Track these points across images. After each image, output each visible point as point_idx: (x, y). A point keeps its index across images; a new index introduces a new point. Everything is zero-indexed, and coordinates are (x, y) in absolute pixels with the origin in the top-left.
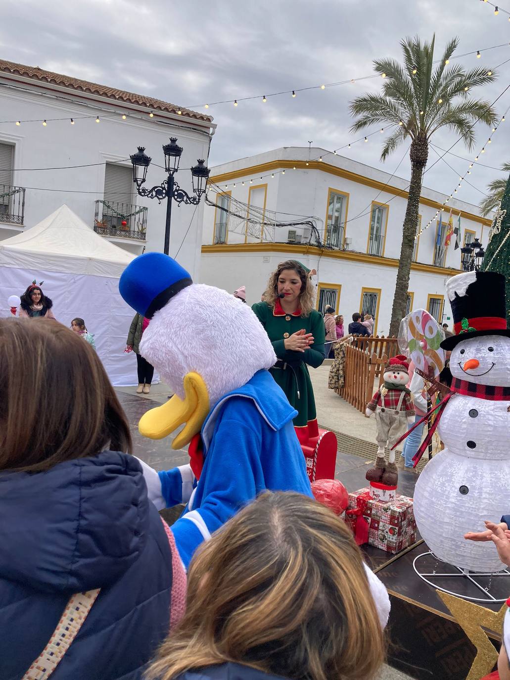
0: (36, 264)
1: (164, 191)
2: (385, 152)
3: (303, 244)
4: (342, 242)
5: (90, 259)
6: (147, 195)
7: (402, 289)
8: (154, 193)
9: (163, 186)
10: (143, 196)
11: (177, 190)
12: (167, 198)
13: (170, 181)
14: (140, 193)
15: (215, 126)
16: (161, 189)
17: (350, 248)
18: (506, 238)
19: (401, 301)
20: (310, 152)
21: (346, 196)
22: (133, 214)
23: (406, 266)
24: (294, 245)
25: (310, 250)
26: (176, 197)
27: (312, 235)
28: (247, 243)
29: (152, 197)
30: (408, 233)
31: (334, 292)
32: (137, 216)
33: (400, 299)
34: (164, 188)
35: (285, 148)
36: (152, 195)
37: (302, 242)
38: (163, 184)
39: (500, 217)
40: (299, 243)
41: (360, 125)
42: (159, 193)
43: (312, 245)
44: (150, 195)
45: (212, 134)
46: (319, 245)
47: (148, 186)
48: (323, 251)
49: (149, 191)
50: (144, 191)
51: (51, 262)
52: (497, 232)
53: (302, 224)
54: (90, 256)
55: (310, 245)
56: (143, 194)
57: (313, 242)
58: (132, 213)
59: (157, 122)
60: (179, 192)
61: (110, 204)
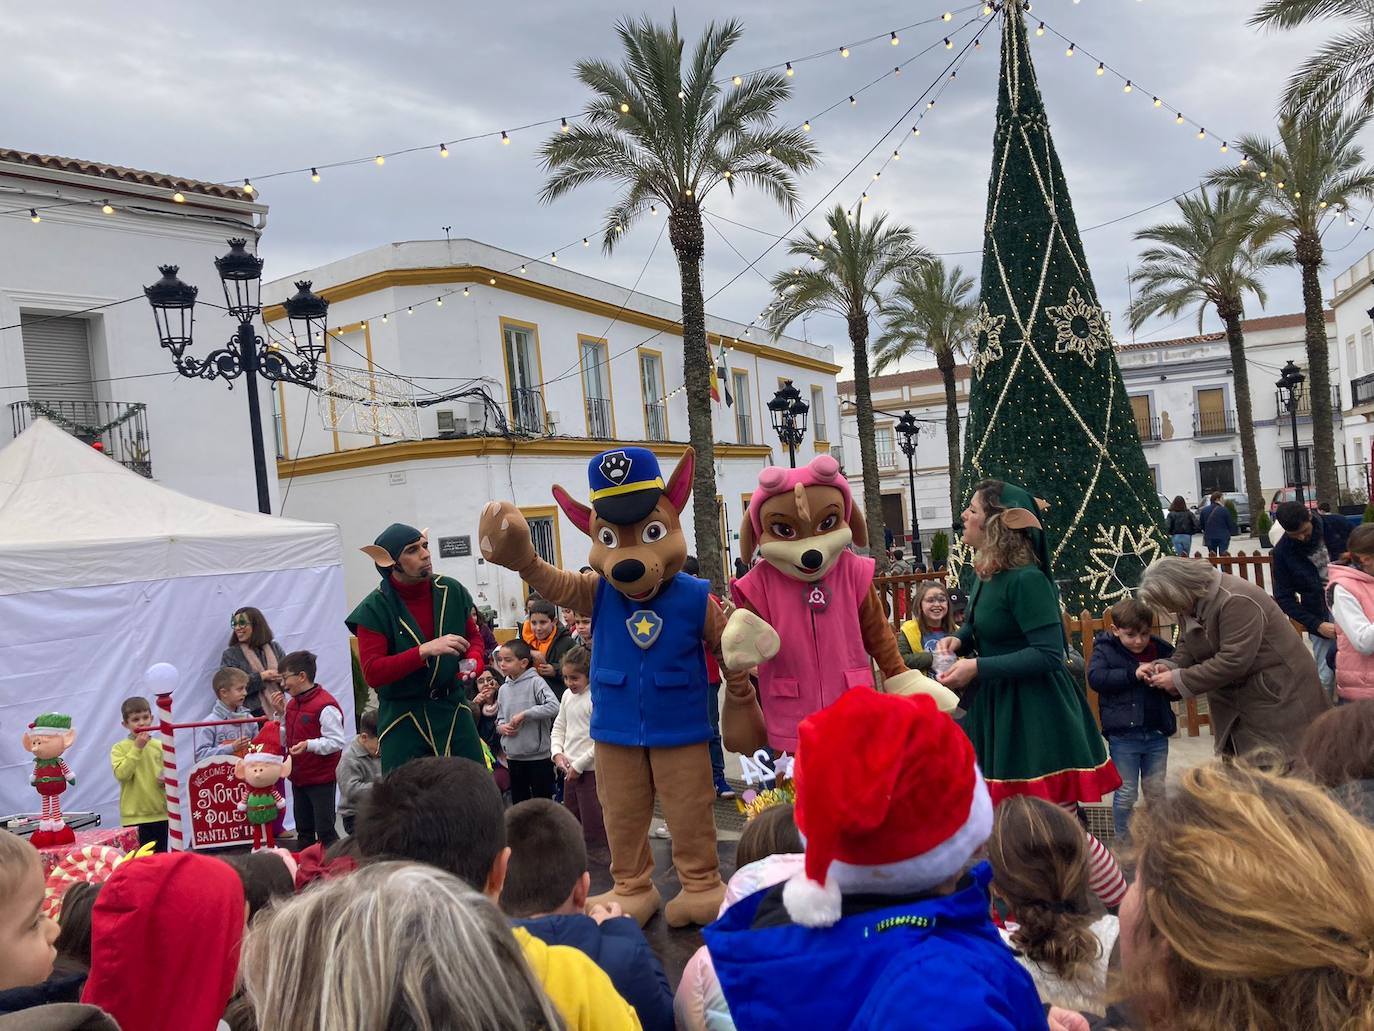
0: (47, 576)
1: (236, 360)
2: (610, 238)
3: (473, 436)
4: (543, 422)
5: (172, 540)
6: (200, 374)
7: (707, 495)
8: (214, 367)
9: (232, 348)
10: (190, 376)
11: (263, 355)
12: (244, 373)
13: (246, 334)
14: (182, 371)
15: (263, 210)
16: (228, 355)
17: (559, 431)
18: (1015, 366)
19: (709, 518)
20: (449, 248)
21: (532, 330)
22: (115, 424)
23: (706, 448)
24: (455, 441)
25: (491, 446)
26: (264, 369)
27: (487, 416)
28: (341, 450)
29: (212, 377)
30: (698, 387)
31: (547, 523)
32: (125, 426)
33: (706, 513)
34: (234, 353)
35: (396, 245)
36: (211, 372)
37: (469, 433)
38: (231, 343)
39: (993, 329)
40: (464, 435)
41: (557, 187)
42: (225, 365)
43: (493, 435)
44: (206, 373)
45: (260, 227)
46: (506, 434)
47: (198, 352)
48: (514, 444)
49: (201, 362)
50: (191, 363)
51: (83, 564)
52: (995, 356)
53: (464, 395)
54: (167, 532)
55: (488, 435)
56: (190, 372)
57: (492, 428)
58: (112, 421)
59: (130, 209)
60: (270, 356)
61: (54, 407)
